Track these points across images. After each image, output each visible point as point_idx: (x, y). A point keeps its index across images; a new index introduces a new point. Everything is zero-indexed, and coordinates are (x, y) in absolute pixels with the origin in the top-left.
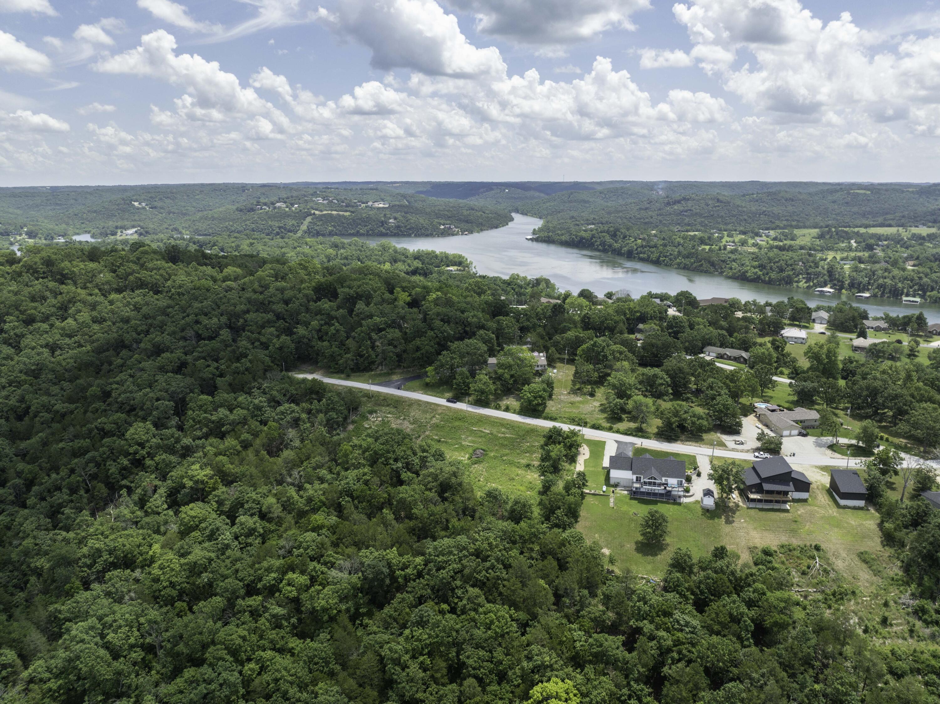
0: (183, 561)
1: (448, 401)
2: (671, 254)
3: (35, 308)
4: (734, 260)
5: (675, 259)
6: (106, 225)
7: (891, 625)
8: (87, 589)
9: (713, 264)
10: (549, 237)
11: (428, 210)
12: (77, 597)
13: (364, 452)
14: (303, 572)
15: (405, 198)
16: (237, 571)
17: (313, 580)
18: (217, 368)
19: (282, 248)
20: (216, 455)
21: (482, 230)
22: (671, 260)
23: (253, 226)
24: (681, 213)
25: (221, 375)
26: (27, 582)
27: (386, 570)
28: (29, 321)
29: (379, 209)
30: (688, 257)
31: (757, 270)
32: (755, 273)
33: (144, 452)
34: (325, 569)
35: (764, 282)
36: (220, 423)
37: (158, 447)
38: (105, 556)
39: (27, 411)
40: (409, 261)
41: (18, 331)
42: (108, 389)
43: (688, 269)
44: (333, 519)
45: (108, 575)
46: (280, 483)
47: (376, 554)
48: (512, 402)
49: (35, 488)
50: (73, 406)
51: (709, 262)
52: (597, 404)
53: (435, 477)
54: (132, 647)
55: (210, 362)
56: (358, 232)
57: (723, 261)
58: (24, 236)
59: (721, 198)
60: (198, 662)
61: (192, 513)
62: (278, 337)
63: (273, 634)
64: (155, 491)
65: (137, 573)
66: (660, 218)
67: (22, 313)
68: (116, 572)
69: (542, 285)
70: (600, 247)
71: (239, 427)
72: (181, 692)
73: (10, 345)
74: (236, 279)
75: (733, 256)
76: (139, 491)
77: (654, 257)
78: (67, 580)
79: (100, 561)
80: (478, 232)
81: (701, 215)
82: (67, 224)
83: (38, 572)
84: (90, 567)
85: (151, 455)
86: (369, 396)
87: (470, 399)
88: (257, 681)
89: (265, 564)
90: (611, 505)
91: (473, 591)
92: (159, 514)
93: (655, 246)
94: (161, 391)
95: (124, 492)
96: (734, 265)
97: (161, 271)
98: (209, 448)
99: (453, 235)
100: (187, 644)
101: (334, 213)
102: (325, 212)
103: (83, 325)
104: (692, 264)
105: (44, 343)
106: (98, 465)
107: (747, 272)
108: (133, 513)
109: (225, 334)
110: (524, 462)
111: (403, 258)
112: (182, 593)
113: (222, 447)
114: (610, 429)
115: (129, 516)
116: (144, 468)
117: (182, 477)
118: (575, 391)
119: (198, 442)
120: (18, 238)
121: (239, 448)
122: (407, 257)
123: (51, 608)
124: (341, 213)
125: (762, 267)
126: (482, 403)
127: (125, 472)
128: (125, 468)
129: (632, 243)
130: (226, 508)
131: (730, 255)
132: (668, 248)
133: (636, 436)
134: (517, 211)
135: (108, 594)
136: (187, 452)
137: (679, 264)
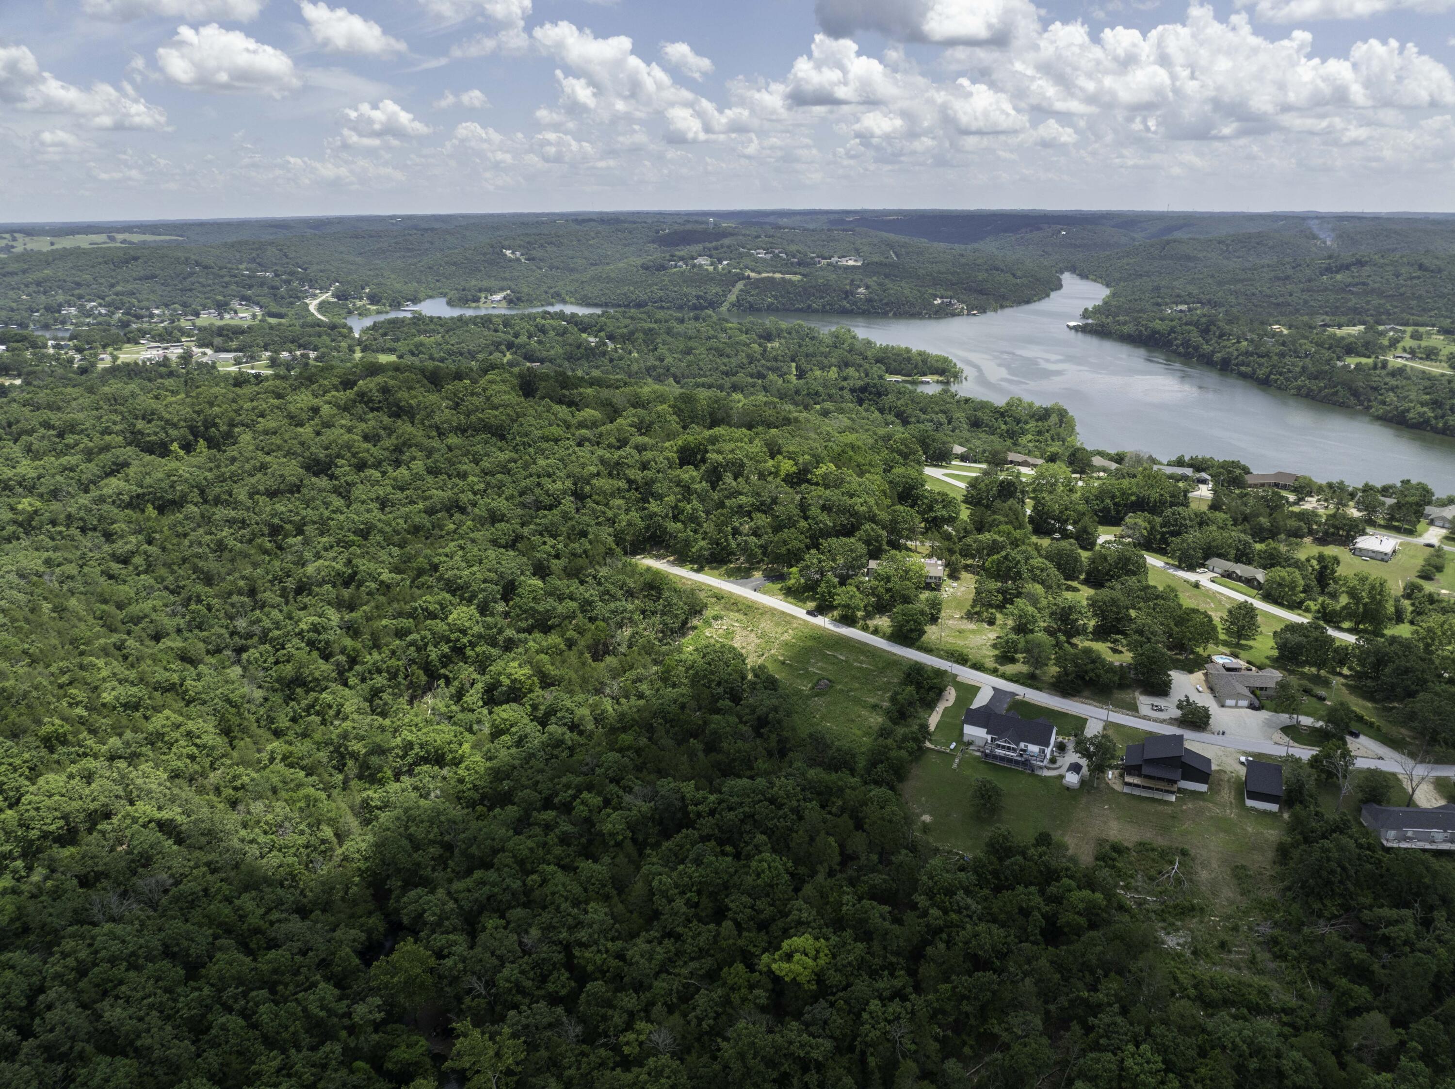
0: (488, 764)
1: (809, 613)
2: (1290, 371)
3: (368, 450)
4: (1392, 389)
5: (1296, 379)
6: (467, 285)
7: (1230, 952)
8: (398, 780)
9: (1355, 393)
10: (1103, 325)
11: (922, 272)
12: (388, 787)
13: (687, 670)
14: (599, 794)
15: (892, 248)
16: (538, 782)
17: (607, 802)
18: (553, 547)
19: (690, 338)
20: (537, 652)
21: (1002, 307)
22: (1287, 379)
23: (662, 293)
24: (1344, 288)
25: (557, 557)
26: (344, 765)
27: (678, 804)
28: (361, 466)
29: (847, 268)
30: (1316, 378)
31: (1425, 409)
32: (1423, 414)
33: (465, 640)
34: (621, 793)
35: (1435, 430)
36: (548, 614)
37: (480, 636)
38: (417, 749)
39: (352, 577)
40: (867, 366)
41: (349, 478)
42: (436, 560)
43: (1313, 398)
44: (643, 741)
45: (417, 770)
46: (598, 691)
47: (672, 785)
48: (883, 622)
49: (357, 668)
50: (399, 577)
51: (1350, 389)
52: (993, 635)
53: (753, 711)
54: (432, 842)
55: (547, 539)
56: (809, 307)
57: (1375, 389)
58: (365, 301)
59: (1426, 262)
60: (487, 865)
61: (504, 715)
62: (628, 510)
63: (558, 851)
64: (472, 685)
65: (445, 772)
66: (1305, 296)
67: (354, 455)
68: (426, 768)
69: (1054, 419)
70: (1181, 349)
71: (566, 622)
72: (469, 891)
73: (340, 494)
74: (595, 424)
75: (1393, 382)
76: (456, 683)
77: (1261, 373)
78: (380, 769)
79: (412, 753)
80: (995, 310)
81: (1380, 294)
82: (419, 282)
83: (354, 756)
84: (403, 757)
85: (473, 645)
86: (719, 597)
87: (835, 613)
88: (537, 892)
89: (564, 780)
90: (955, 766)
91: (761, 838)
92: (473, 711)
93: (1267, 355)
94: (489, 570)
95: (442, 682)
96: (1391, 397)
97: (509, 410)
98: (531, 643)
99: (954, 315)
100: (479, 847)
101: (778, 276)
102: (764, 275)
103: (417, 477)
104: (1320, 391)
105: (374, 496)
106: (419, 649)
107: (1408, 411)
108: (447, 706)
109: (568, 504)
110: (872, 700)
111: (858, 360)
112: (484, 797)
113: (544, 644)
114: (994, 672)
115: (443, 709)
116: (465, 659)
117: (500, 674)
118: (970, 616)
119: (522, 636)
120: (359, 303)
121: (563, 647)
122: (865, 358)
123: (364, 794)
124: (788, 277)
125: (1436, 404)
126: (848, 620)
127: (446, 659)
128: (444, 656)
129: (1231, 348)
130: (540, 713)
131: (1387, 380)
132: (1287, 360)
133: (1023, 684)
134: (1073, 269)
135: (416, 788)
136: (509, 646)
137: (1299, 388)
